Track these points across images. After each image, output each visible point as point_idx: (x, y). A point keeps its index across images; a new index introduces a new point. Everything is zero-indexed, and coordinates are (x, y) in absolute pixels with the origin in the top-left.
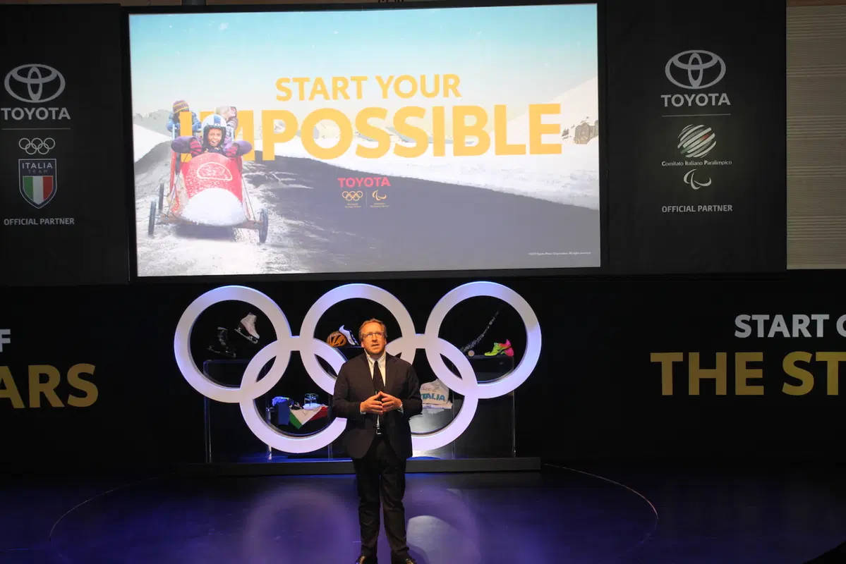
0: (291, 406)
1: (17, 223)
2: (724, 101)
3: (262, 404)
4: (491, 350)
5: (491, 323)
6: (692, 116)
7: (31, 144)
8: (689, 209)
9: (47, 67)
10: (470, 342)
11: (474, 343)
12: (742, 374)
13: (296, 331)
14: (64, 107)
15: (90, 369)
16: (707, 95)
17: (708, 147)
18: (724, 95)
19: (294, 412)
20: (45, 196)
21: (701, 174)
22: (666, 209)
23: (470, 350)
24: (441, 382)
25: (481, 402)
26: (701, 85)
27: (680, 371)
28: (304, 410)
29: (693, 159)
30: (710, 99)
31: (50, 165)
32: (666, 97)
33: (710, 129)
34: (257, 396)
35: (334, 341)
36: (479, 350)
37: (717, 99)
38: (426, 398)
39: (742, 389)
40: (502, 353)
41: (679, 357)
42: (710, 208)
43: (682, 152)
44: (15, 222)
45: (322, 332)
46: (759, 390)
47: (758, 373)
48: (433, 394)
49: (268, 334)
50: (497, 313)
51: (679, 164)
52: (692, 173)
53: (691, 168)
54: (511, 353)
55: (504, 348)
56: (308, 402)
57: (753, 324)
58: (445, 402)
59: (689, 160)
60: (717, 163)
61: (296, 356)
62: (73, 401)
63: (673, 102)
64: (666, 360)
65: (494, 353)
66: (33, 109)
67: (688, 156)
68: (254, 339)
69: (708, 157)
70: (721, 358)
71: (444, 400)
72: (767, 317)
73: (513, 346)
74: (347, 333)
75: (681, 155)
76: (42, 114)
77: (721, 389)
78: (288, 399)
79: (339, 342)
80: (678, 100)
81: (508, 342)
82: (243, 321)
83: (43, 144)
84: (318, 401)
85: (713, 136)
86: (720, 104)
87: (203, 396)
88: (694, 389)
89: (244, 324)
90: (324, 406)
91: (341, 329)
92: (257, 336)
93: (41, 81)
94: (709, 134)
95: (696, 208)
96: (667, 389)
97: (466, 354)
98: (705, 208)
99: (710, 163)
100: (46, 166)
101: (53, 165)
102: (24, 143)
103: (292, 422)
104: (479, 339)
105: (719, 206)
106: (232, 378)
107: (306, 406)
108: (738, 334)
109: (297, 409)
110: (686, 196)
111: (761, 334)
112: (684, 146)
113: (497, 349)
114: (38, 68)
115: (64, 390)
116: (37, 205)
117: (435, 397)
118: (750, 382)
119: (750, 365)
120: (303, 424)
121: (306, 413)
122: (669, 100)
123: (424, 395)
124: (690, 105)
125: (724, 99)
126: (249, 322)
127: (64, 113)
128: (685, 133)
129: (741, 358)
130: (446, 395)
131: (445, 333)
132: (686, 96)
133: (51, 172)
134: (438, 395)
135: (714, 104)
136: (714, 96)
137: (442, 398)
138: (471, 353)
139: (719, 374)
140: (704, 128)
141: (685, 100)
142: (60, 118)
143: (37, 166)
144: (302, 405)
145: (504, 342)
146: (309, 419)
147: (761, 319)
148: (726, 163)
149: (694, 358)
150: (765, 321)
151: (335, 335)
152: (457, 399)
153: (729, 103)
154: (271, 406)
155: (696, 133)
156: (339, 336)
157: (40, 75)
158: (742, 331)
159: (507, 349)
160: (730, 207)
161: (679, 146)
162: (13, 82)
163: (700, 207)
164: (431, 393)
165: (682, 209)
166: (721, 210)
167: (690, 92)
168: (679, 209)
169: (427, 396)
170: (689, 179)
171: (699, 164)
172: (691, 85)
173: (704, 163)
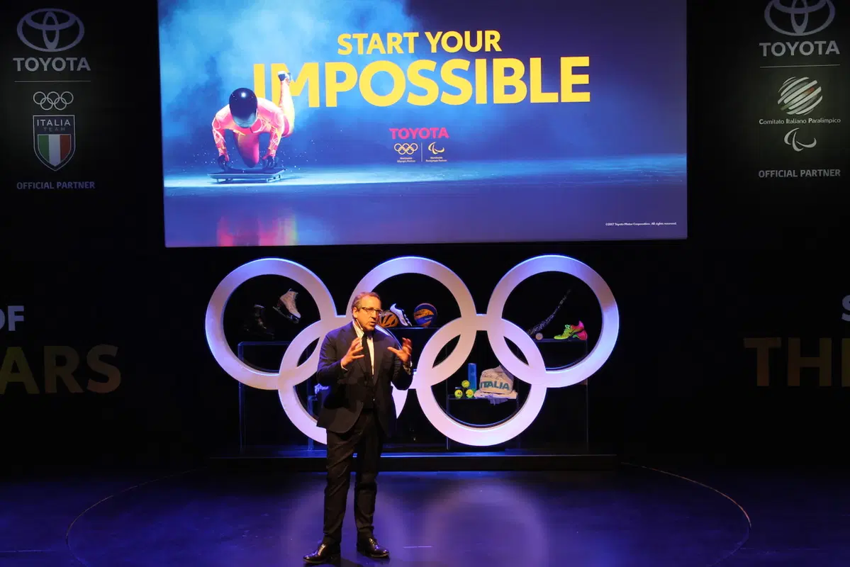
1: (32, 187)
2: (832, 50)
3: (303, 390)
4: (561, 333)
5: (561, 302)
6: (795, 65)
7: (46, 98)
8: (790, 174)
9: (64, 12)
10: (537, 323)
11: (542, 326)
13: (341, 309)
14: (83, 57)
15: (112, 350)
16: (813, 43)
18: (833, 43)
20: (62, 157)
22: (763, 174)
23: (537, 332)
25: (551, 392)
26: (805, 31)
29: (795, 116)
30: (816, 47)
31: (67, 123)
32: (765, 45)
33: (815, 82)
34: (298, 383)
35: (384, 321)
36: (549, 332)
37: (825, 47)
38: (488, 387)
40: (574, 336)
41: (776, 342)
42: (814, 172)
43: (783, 109)
44: (30, 186)
48: (496, 382)
49: (310, 314)
50: (569, 291)
51: (779, 122)
52: (794, 132)
53: (792, 126)
54: (584, 336)
55: (575, 331)
58: (509, 391)
59: (791, 117)
62: (94, 386)
63: (773, 51)
64: (762, 346)
65: (565, 336)
66: (49, 59)
67: (789, 113)
68: (294, 317)
69: (812, 114)
70: (826, 344)
71: (508, 388)
73: (586, 329)
74: (399, 312)
75: (782, 112)
76: (59, 65)
77: (825, 380)
79: (389, 322)
80: (779, 49)
81: (581, 324)
82: (282, 298)
83: (60, 98)
85: (819, 90)
86: (827, 53)
87: (237, 381)
88: (794, 380)
89: (285, 303)
91: (393, 307)
92: (298, 315)
93: (57, 27)
94: (815, 88)
95: (798, 173)
96: (763, 379)
97: (533, 337)
98: (808, 173)
100: (64, 123)
101: (71, 121)
102: (39, 98)
104: (548, 320)
105: (825, 171)
106: (270, 362)
108: (845, 317)
110: (787, 158)
112: (786, 102)
113: (568, 331)
114: (55, 13)
115: (84, 373)
116: (52, 167)
117: (498, 385)
122: (769, 48)
123: (485, 383)
124: (792, 54)
125: (833, 47)
126: (289, 300)
127: (83, 64)
128: (787, 86)
130: (510, 383)
131: (508, 314)
132: (789, 44)
133: (69, 129)
134: (501, 384)
135: (820, 53)
136: (820, 43)
137: (506, 386)
138: (539, 337)
139: (823, 363)
140: (809, 81)
141: (787, 47)
142: (79, 69)
143: (53, 123)
148: (834, 121)
149: (794, 343)
151: (386, 314)
152: (523, 389)
153: (838, 52)
154: (314, 394)
156: (391, 315)
157: (56, 22)
158: (849, 313)
159: (580, 332)
160: (838, 172)
161: (779, 102)
162: (26, 29)
163: (802, 172)
164: (493, 381)
165: (782, 174)
166: (828, 175)
167: (793, 40)
168: (778, 174)
169: (488, 384)
170: (790, 139)
171: (803, 122)
172: (794, 32)
173: (808, 121)
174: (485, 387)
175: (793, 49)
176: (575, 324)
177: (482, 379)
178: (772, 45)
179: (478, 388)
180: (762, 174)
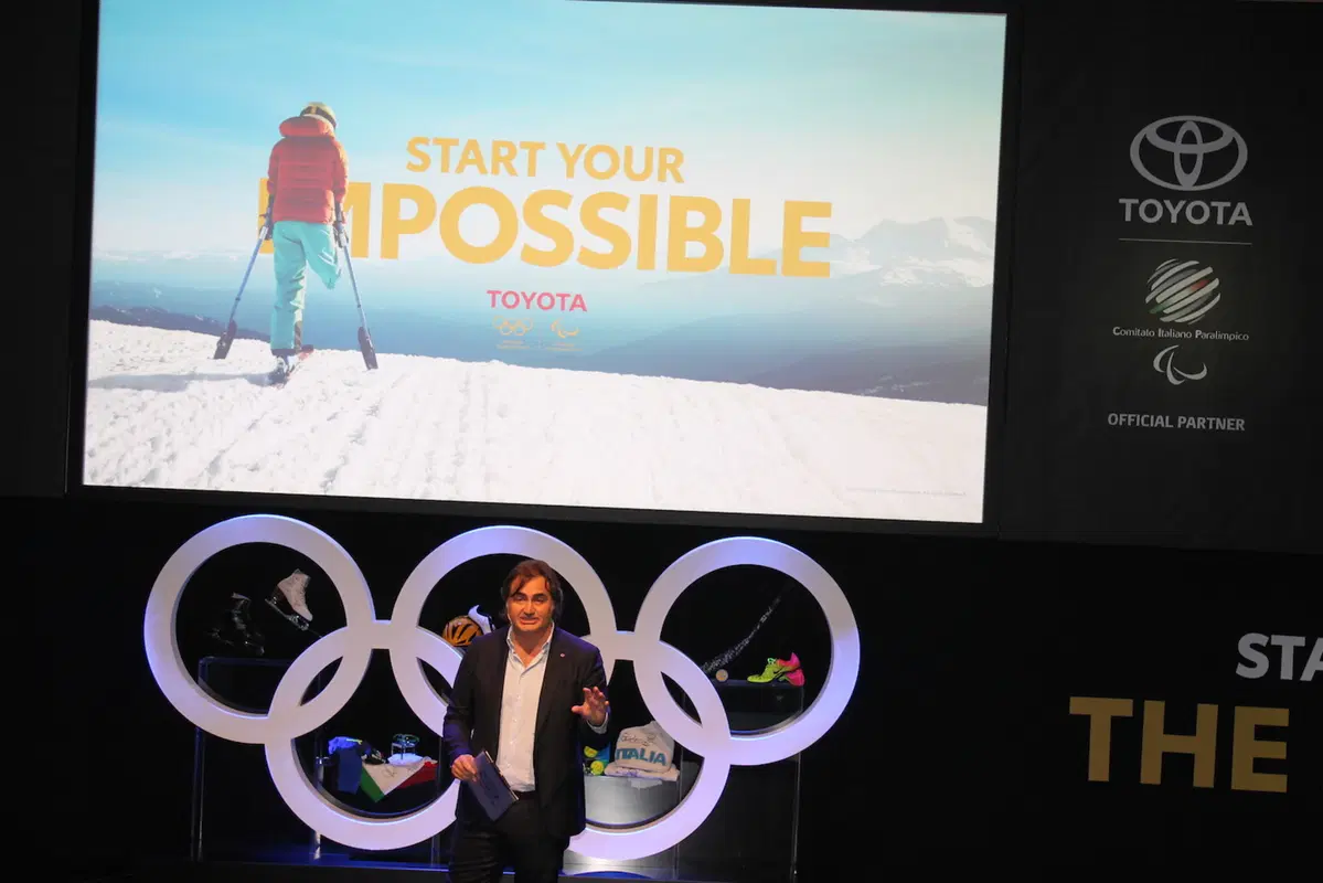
0: (365, 757)
2: (1241, 218)
3: (308, 748)
4: (760, 672)
5: (763, 619)
6: (1177, 242)
8: (1161, 421)
10: (719, 652)
11: (728, 657)
12: (1246, 749)
13: (384, 610)
16: (1209, 204)
17: (1207, 303)
18: (1241, 206)
19: (370, 769)
21: (1188, 357)
22: (1117, 419)
23: (719, 668)
24: (658, 726)
25: (736, 771)
26: (1196, 184)
27: (1127, 735)
28: (388, 766)
29: (1173, 325)
30: (1214, 211)
32: (1128, 203)
33: (1209, 270)
34: (301, 734)
35: (457, 634)
36: (740, 668)
37: (1228, 213)
38: (629, 757)
39: (1244, 779)
40: (783, 678)
41: (1124, 707)
42: (1201, 422)
43: (1153, 311)
45: (434, 617)
46: (1277, 783)
47: (1277, 750)
48: (643, 750)
49: (329, 613)
50: (778, 600)
51: (1146, 333)
52: (1172, 350)
53: (1170, 341)
54: (799, 679)
55: (783, 670)
56: (397, 751)
57: (1274, 653)
58: (665, 768)
59: (1167, 326)
60: (1220, 336)
61: (380, 660)
63: (1142, 214)
64: (1100, 712)
65: (767, 677)
67: (1164, 319)
68: (302, 620)
69: (1202, 324)
70: (1207, 714)
71: (663, 762)
72: (1301, 641)
73: (803, 666)
74: (483, 620)
75: (1152, 317)
77: (1204, 777)
78: (360, 742)
79: (466, 636)
80: (1151, 211)
81: (795, 659)
82: (283, 585)
84: (419, 751)
85: (1216, 283)
86: (1232, 222)
87: (194, 726)
88: (1151, 773)
89: (286, 593)
90: (429, 759)
91: (473, 612)
92: (309, 616)
94: (1208, 279)
95: (1173, 421)
96: (1099, 768)
97: (711, 676)
98: (1191, 422)
99: (1206, 336)
103: (366, 788)
104: (739, 648)
105: (1218, 420)
106: (253, 695)
107: (395, 758)
108: (1242, 671)
109: (377, 762)
110: (1157, 396)
111: (1287, 673)
112: (1159, 300)
113: (772, 670)
117: (647, 755)
118: (1261, 765)
119: (1263, 733)
120: (386, 793)
121: (394, 771)
122: (1135, 208)
123: (625, 751)
124: (1174, 220)
125: (1241, 214)
126: (294, 588)
128: (1163, 274)
129: (1247, 718)
130: (669, 754)
131: (672, 633)
132: (1168, 203)
134: (653, 753)
135: (1220, 221)
136: (1221, 206)
137: (660, 759)
138: (722, 676)
139: (1201, 745)
140: (1198, 268)
141: (1166, 209)
144: (387, 755)
145: (785, 658)
146: (399, 784)
147: (1288, 644)
148: (1237, 337)
149: (1155, 711)
150: (1296, 649)
151: (460, 622)
152: (688, 761)
153: (1249, 222)
154: (326, 753)
155: (1182, 276)
156: (468, 625)
158: (1251, 665)
159: (794, 671)
160: (1240, 424)
161: (1148, 300)
163: (1181, 421)
164: (639, 748)
165: (1147, 421)
166: (1223, 428)
167: (1175, 197)
168: (1141, 420)
169: (629, 754)
170: (1163, 363)
171: (1186, 335)
172: (1179, 184)
173: (1194, 334)
174: (624, 757)
175: (1174, 213)
176: (784, 657)
177: (621, 744)
178: (1140, 202)
179: (612, 759)
180: (1113, 419)
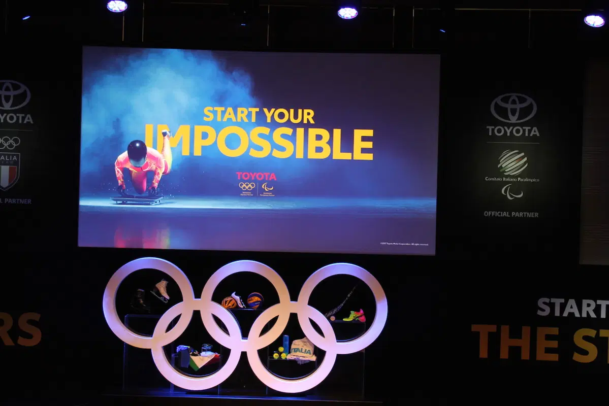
0: (191, 353)
2: (535, 133)
3: (169, 350)
4: (348, 316)
5: (349, 296)
6: (510, 143)
7: (2, 141)
8: (505, 214)
9: (18, 83)
10: (331, 309)
11: (335, 311)
12: (542, 344)
13: (198, 295)
14: (29, 114)
15: (36, 317)
16: (522, 128)
17: (521, 167)
19: (193, 358)
20: (10, 182)
21: (515, 188)
22: (488, 214)
23: (331, 315)
24: (307, 339)
25: (339, 356)
26: (517, 120)
27: (494, 340)
28: (200, 357)
29: (509, 176)
30: (524, 131)
31: (15, 158)
32: (490, 128)
33: (523, 154)
34: (165, 345)
35: (227, 304)
36: (339, 315)
37: (530, 131)
39: (541, 356)
40: (357, 319)
41: (493, 328)
42: (521, 214)
43: (501, 170)
45: (218, 297)
46: (554, 357)
47: (554, 344)
48: (302, 349)
49: (176, 296)
50: (354, 288)
51: (499, 179)
52: (508, 187)
53: (507, 182)
54: (363, 319)
55: (357, 316)
56: (204, 350)
57: (552, 306)
58: (311, 356)
59: (507, 177)
60: (528, 180)
61: (197, 315)
62: (22, 341)
63: (496, 132)
64: (484, 330)
65: (350, 319)
66: (5, 114)
67: (506, 174)
68: (165, 298)
69: (520, 175)
70: (526, 331)
72: (563, 301)
73: (365, 314)
74: (238, 298)
75: (500, 173)
76: (11, 118)
77: (525, 355)
78: (189, 347)
79: (230, 305)
81: (362, 311)
82: (158, 285)
83: (11, 141)
84: (212, 350)
85: (525, 159)
86: (531, 135)
87: (123, 342)
88: (504, 354)
89: (159, 288)
90: (217, 354)
91: (233, 295)
92: (168, 297)
93: (12, 93)
94: (522, 158)
95: (510, 214)
96: (484, 353)
97: (328, 319)
98: (517, 214)
99: (522, 180)
100: (12, 159)
101: (18, 158)
103: (192, 366)
104: (339, 307)
105: (528, 214)
106: (146, 329)
107: (203, 353)
108: (540, 313)
109: (196, 355)
110: (503, 204)
111: (557, 313)
112: (503, 166)
113: (353, 316)
114: (11, 83)
115: (15, 332)
116: (3, 188)
117: (303, 351)
118: (548, 350)
119: (549, 337)
120: (200, 367)
121: (202, 359)
122: (493, 130)
123: (294, 349)
124: (508, 135)
125: (535, 132)
126: (162, 286)
127: (29, 119)
128: (504, 156)
129: (542, 332)
130: (312, 350)
131: (312, 302)
132: (506, 128)
133: (16, 163)
134: (306, 350)
135: (527, 135)
136: (527, 128)
137: (309, 352)
138: (333, 318)
139: (524, 343)
140: (519, 153)
141: (505, 131)
142: (25, 122)
143: (5, 158)
144: (200, 352)
145: (359, 311)
146: (204, 364)
147: (558, 302)
148: (534, 180)
149: (505, 330)
150: (561, 304)
151: (229, 299)
152: (320, 354)
153: (538, 135)
154: (176, 352)
156: (231, 300)
157: (12, 90)
158: (543, 310)
159: (361, 316)
160: (537, 215)
161: (499, 166)
163: (513, 214)
164: (300, 348)
165: (500, 214)
166: (530, 216)
167: (509, 125)
168: (497, 214)
169: (296, 350)
170: (506, 191)
171: (514, 180)
172: (510, 120)
173: (517, 180)
174: (295, 351)
175: (508, 132)
176: (357, 310)
177: (293, 346)
178: (495, 127)
179: (290, 353)
180: (486, 214)
